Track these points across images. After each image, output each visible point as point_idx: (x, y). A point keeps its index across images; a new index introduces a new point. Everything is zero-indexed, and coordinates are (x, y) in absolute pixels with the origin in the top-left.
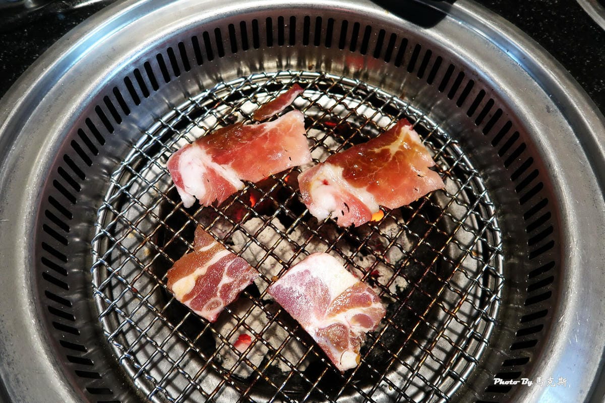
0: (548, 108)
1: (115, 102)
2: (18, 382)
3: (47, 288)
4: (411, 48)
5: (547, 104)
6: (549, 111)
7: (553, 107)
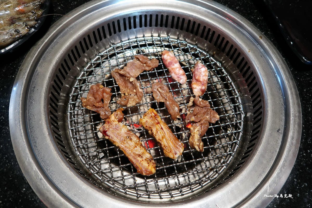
0: (279, 130)
1: (132, 21)
2: (38, 74)
3: (66, 59)
4: (250, 72)
5: (280, 128)
6: (278, 131)
7: (282, 131)
